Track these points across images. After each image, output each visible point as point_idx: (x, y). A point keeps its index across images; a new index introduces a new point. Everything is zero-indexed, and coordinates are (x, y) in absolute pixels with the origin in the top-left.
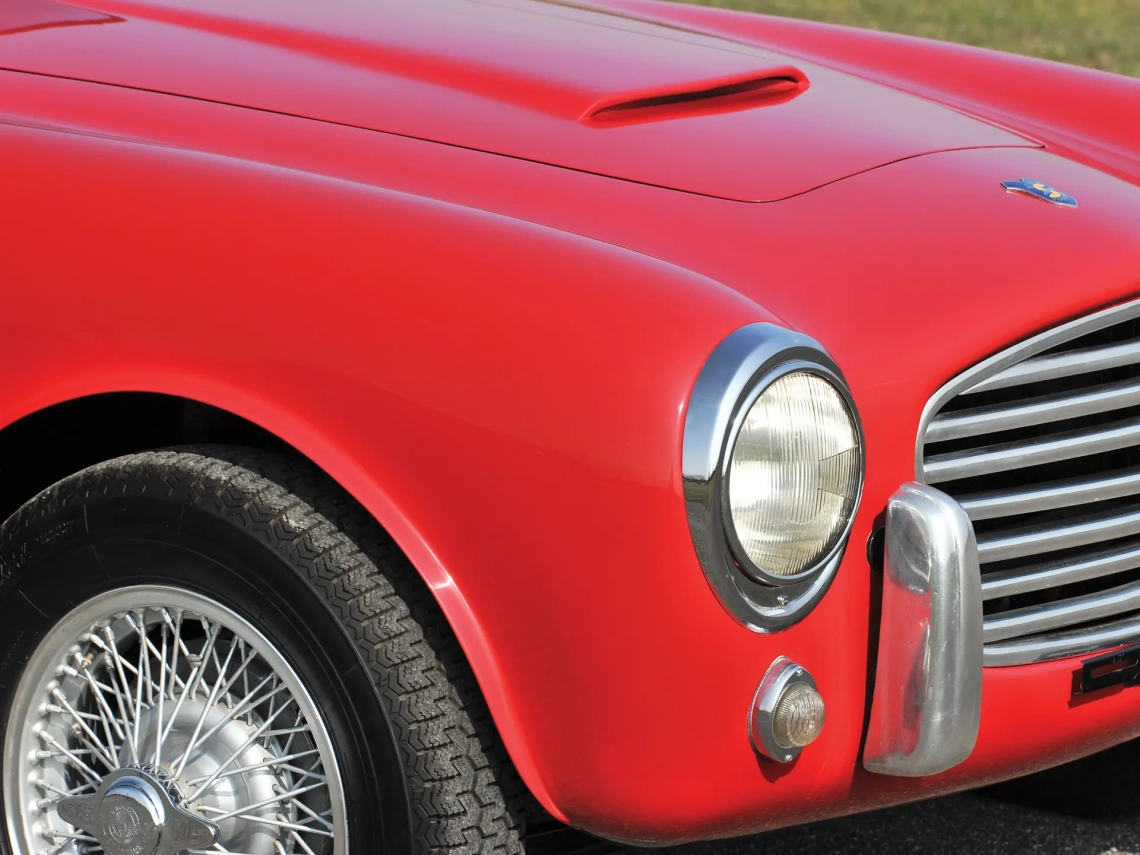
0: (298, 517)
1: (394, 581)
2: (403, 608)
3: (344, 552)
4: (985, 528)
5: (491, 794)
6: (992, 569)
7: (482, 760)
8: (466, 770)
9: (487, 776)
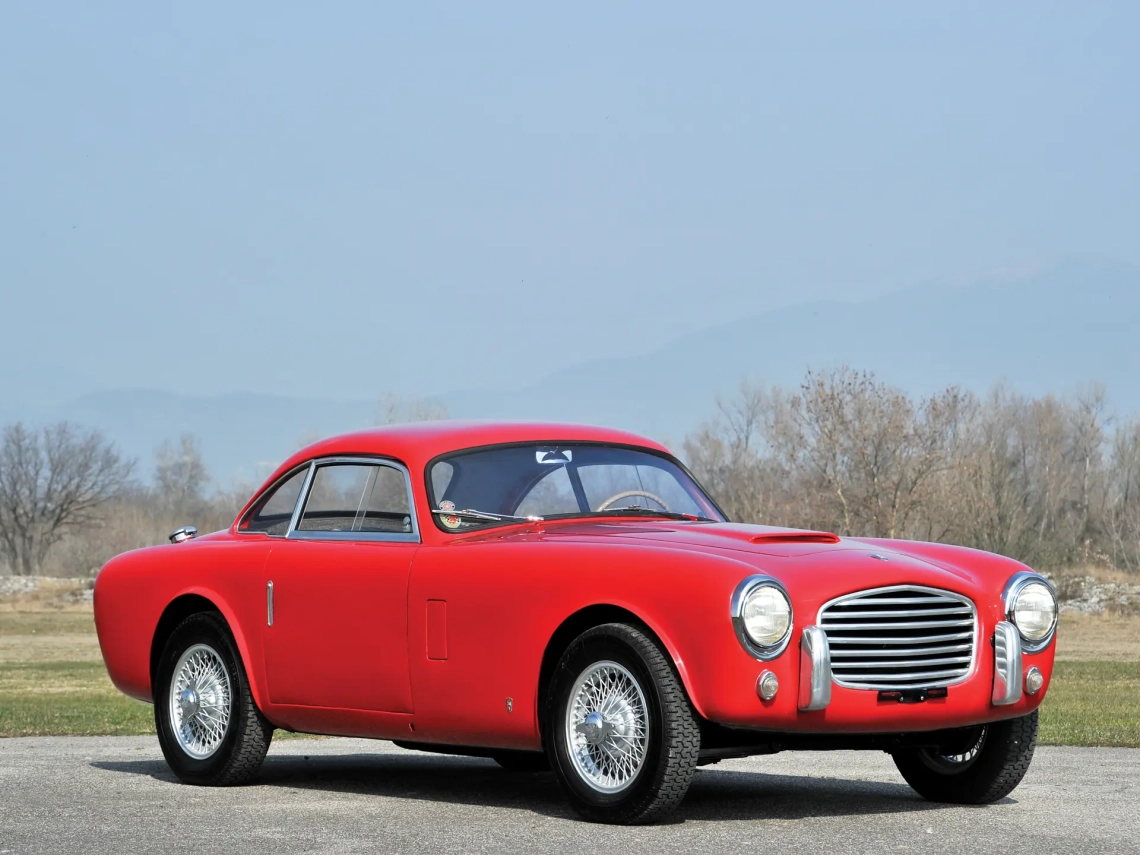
0: (635, 634)
1: (660, 649)
2: (662, 656)
3: (647, 642)
4: (833, 646)
5: (686, 709)
6: (834, 659)
7: (683, 699)
8: (678, 701)
9: (685, 703)
